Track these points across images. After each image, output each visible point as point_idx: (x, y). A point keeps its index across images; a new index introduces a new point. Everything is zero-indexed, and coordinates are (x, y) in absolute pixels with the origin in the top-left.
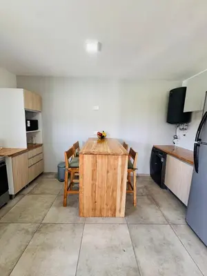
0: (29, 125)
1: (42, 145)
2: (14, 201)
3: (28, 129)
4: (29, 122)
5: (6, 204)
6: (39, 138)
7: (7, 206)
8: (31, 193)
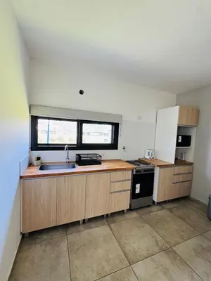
0: (180, 141)
1: (192, 163)
2: (155, 208)
3: (178, 144)
4: (180, 137)
5: (149, 206)
6: (190, 155)
7: (149, 209)
8: (170, 210)
